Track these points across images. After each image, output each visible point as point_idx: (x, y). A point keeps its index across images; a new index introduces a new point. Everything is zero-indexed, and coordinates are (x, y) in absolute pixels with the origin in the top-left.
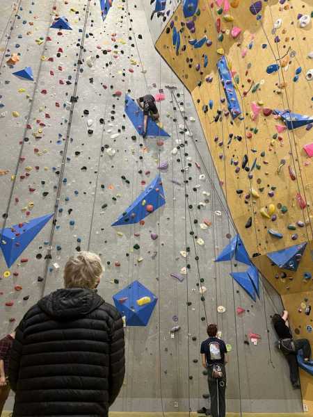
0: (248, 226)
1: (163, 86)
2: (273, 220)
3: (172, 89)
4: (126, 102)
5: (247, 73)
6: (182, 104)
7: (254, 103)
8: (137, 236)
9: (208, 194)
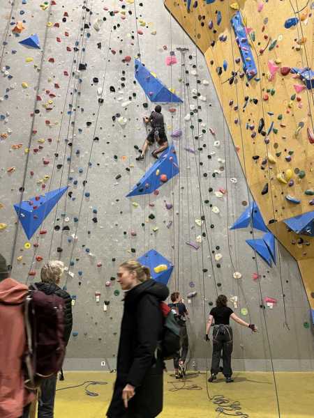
0: (265, 192)
1: (174, 48)
2: (291, 185)
3: (183, 50)
4: (136, 67)
5: (263, 29)
6: (194, 66)
7: (272, 61)
8: (152, 206)
9: (223, 161)
